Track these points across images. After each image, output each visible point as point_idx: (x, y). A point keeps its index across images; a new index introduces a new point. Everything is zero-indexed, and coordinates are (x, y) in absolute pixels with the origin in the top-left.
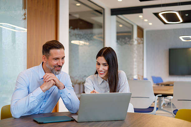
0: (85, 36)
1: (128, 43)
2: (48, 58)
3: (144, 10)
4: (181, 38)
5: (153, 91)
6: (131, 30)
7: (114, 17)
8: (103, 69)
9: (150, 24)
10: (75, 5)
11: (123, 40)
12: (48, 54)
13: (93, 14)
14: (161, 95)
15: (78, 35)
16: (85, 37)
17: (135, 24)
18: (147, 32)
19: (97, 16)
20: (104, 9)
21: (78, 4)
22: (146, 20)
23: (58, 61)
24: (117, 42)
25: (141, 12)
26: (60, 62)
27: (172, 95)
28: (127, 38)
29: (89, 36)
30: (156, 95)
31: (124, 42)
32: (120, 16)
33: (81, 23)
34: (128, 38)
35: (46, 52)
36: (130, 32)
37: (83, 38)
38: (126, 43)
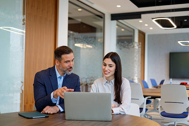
0: (84, 39)
1: (127, 47)
2: (60, 62)
3: (143, 16)
4: (179, 42)
5: (142, 93)
6: (132, 34)
7: (115, 22)
8: (109, 69)
9: (151, 28)
10: (77, 10)
11: (122, 44)
12: (61, 59)
13: (95, 18)
14: (150, 97)
15: (77, 38)
16: (85, 41)
17: (136, 28)
18: (149, 36)
19: (99, 20)
20: (104, 14)
21: (80, 10)
22: (146, 25)
23: (69, 63)
24: (117, 46)
25: (140, 17)
26: (71, 64)
27: (160, 97)
28: (125, 42)
29: (88, 40)
30: (145, 96)
31: (123, 46)
32: (120, 21)
33: (84, 27)
34: (127, 42)
35: (58, 57)
36: (131, 36)
37: (82, 41)
38: (124, 47)
